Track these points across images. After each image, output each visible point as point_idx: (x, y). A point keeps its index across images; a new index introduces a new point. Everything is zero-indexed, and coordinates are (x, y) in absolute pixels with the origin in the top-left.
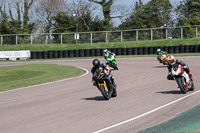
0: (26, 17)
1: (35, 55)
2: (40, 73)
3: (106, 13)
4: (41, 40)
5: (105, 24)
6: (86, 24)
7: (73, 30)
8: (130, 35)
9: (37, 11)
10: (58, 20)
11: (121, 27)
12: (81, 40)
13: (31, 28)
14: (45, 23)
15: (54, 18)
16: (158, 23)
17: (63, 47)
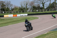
0: (26, 7)
1: (29, 15)
2: (30, 18)
3: (43, 6)
4: (30, 12)
5: (43, 8)
6: (39, 8)
7: (36, 9)
8: (48, 10)
9: (29, 5)
10: (33, 7)
11: (46, 8)
12: (38, 11)
13: (28, 9)
14: (30, 8)
15: (32, 7)
16: (54, 7)
17: (34, 13)
